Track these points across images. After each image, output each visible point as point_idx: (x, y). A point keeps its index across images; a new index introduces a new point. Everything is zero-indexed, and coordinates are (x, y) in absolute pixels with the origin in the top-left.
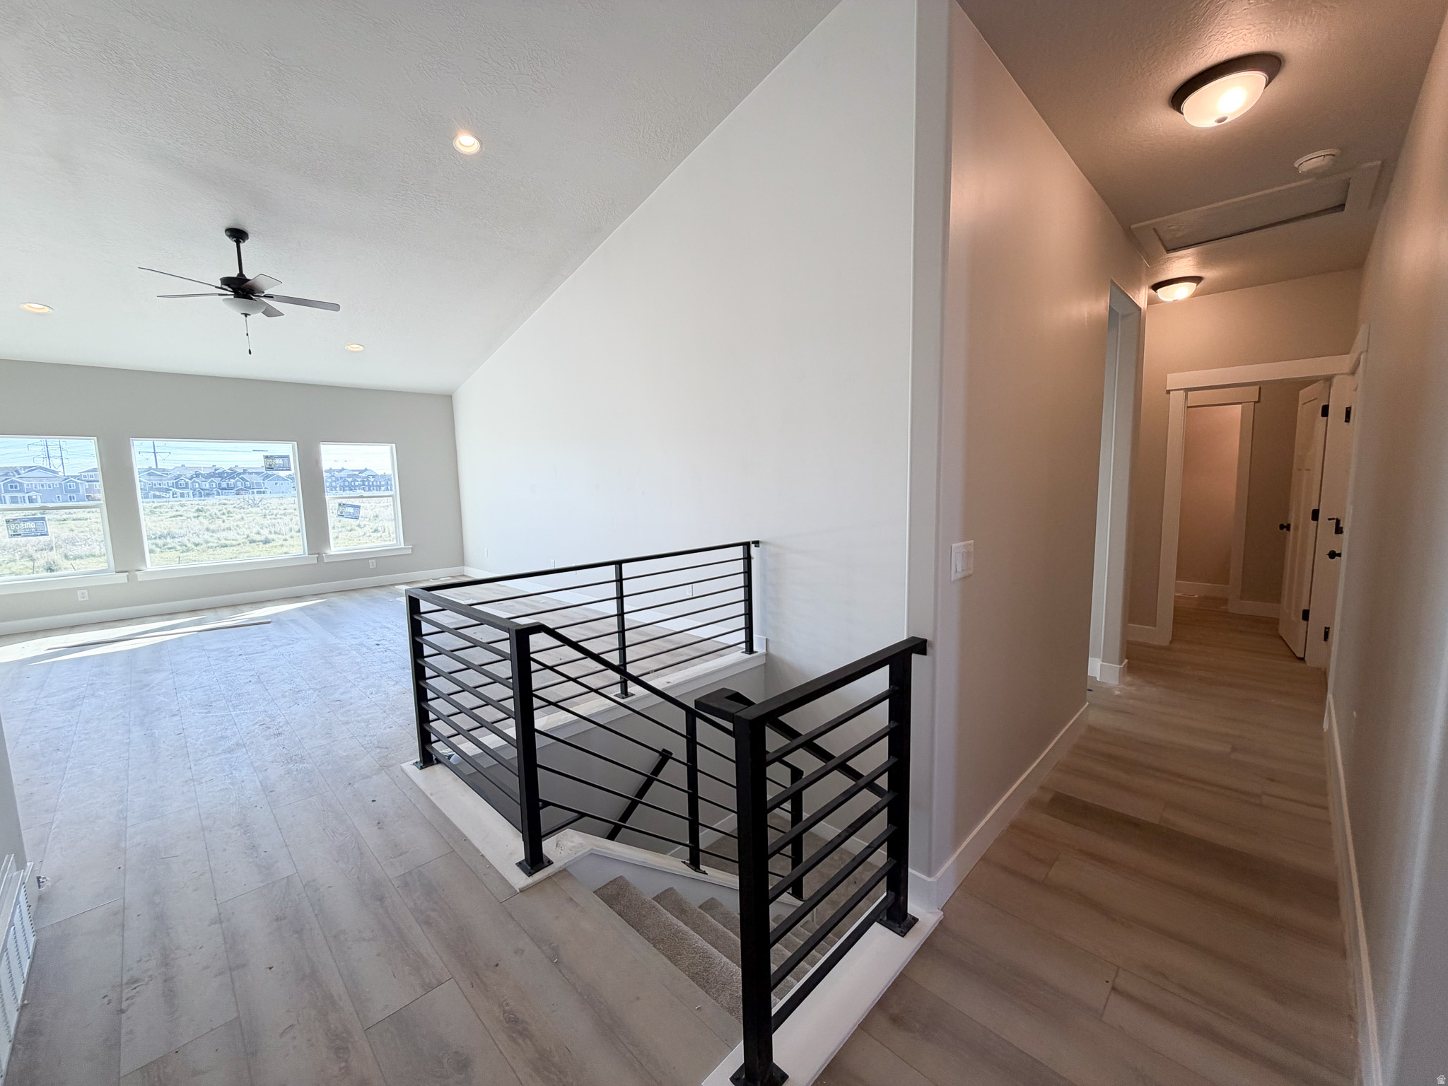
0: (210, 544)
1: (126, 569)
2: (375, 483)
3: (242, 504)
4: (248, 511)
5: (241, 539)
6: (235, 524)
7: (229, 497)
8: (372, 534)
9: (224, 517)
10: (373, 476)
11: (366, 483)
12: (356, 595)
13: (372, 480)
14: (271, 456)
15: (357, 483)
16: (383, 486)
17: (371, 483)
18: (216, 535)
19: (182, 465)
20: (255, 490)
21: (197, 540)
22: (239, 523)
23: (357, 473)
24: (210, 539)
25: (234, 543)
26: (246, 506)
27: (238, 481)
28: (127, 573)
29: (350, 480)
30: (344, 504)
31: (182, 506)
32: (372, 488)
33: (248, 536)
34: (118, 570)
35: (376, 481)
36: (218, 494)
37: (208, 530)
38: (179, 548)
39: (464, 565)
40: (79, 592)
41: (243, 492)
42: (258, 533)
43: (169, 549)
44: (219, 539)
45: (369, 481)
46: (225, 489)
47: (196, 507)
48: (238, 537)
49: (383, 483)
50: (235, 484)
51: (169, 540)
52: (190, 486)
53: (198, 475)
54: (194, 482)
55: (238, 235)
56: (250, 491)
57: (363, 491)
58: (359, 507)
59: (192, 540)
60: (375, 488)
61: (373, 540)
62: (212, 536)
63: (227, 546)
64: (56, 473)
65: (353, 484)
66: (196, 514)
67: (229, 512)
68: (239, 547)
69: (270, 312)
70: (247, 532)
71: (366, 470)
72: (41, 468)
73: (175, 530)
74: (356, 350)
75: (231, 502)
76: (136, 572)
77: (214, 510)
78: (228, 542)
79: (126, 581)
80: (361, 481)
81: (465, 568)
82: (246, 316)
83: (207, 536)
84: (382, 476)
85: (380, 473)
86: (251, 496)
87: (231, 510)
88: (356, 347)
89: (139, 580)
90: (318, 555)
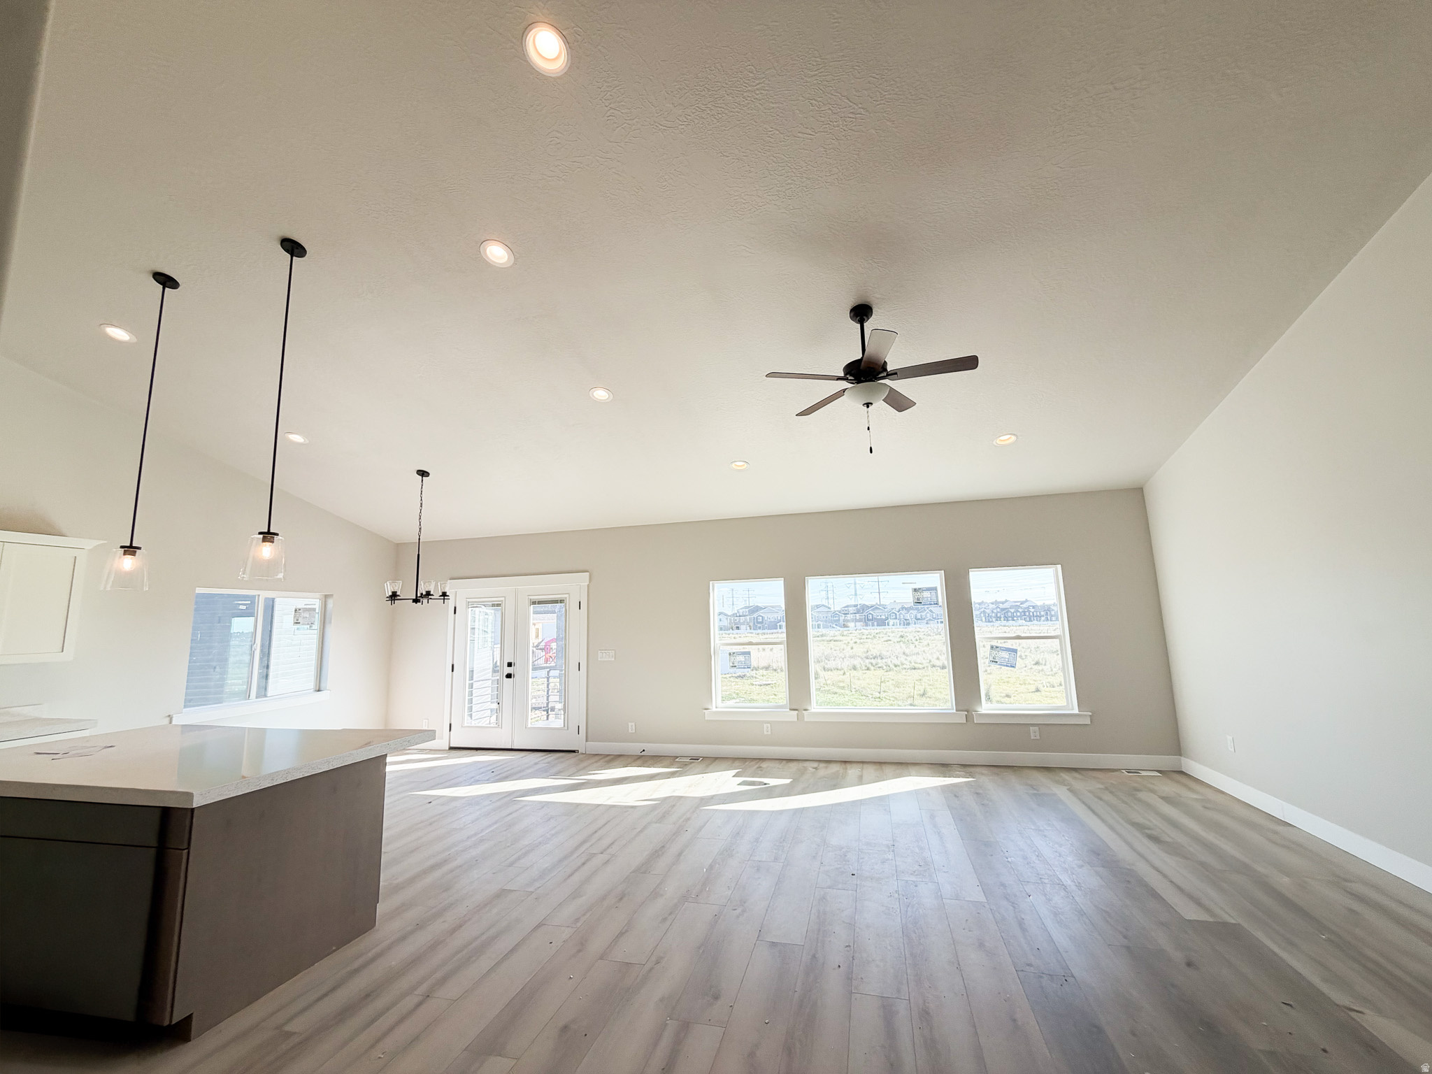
0: (905, 666)
1: (797, 707)
2: (1035, 614)
3: (929, 632)
4: (932, 638)
5: (925, 663)
6: (923, 649)
7: (921, 626)
8: (1034, 667)
9: (917, 643)
10: (1034, 607)
11: (1027, 614)
12: (1012, 778)
13: (1032, 610)
14: (920, 589)
15: (1019, 614)
16: (1043, 616)
17: (1031, 614)
18: (909, 658)
19: (895, 601)
20: (939, 620)
21: (897, 662)
22: (925, 648)
23: (1018, 604)
24: (905, 662)
25: (921, 666)
26: (932, 634)
27: (928, 613)
28: (797, 712)
29: (1012, 610)
30: (997, 647)
31: (893, 632)
32: (1032, 618)
33: (930, 661)
34: (792, 707)
35: (1037, 612)
36: (915, 624)
37: (904, 653)
38: (885, 667)
39: (1181, 755)
40: (765, 725)
41: (932, 622)
42: (938, 659)
43: (879, 667)
44: (910, 662)
45: (1029, 612)
46: (919, 619)
47: (900, 635)
48: (924, 661)
49: (1042, 613)
50: (926, 615)
51: (879, 661)
52: (898, 617)
53: (903, 608)
54: (901, 614)
55: (861, 312)
56: (936, 621)
57: (1024, 621)
58: (1016, 651)
59: (893, 662)
60: (1035, 618)
61: (1035, 673)
62: (906, 659)
63: (915, 669)
64: (829, 608)
65: (1015, 614)
66: (899, 640)
67: (920, 639)
68: (923, 671)
69: (899, 403)
70: (930, 658)
71: (1027, 601)
72: (823, 605)
73: (884, 653)
74: (1007, 442)
75: (923, 630)
76: (804, 712)
77: (910, 637)
78: (917, 666)
79: (796, 720)
80: (1023, 612)
81: (1182, 758)
82: (868, 407)
83: (903, 658)
84: (1043, 606)
85: (1039, 603)
86: (936, 626)
87: (922, 637)
88: (1007, 439)
89: (806, 720)
90: (966, 713)
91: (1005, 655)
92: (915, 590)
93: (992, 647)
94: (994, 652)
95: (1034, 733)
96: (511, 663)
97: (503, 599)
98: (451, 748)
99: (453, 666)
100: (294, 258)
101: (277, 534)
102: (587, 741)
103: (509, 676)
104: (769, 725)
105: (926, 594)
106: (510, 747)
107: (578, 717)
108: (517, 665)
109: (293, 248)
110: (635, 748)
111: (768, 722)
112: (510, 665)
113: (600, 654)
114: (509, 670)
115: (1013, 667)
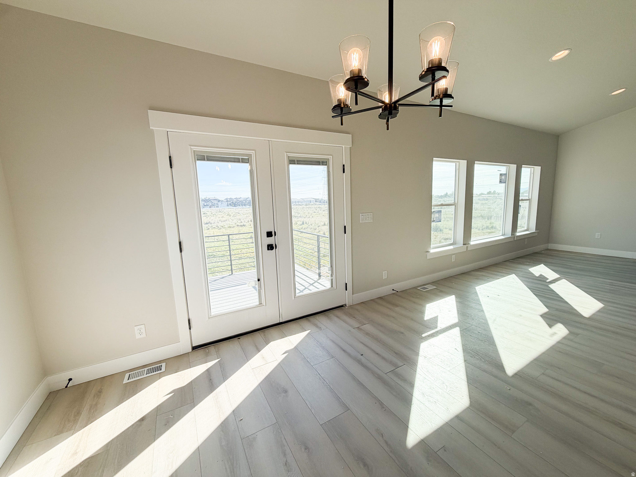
76: (468, 245)
79: (466, 250)
96: (271, 232)
98: (194, 348)
99: (181, 244)
103: (270, 247)
108: (279, 234)
112: (269, 234)
113: (361, 217)
114: (269, 241)
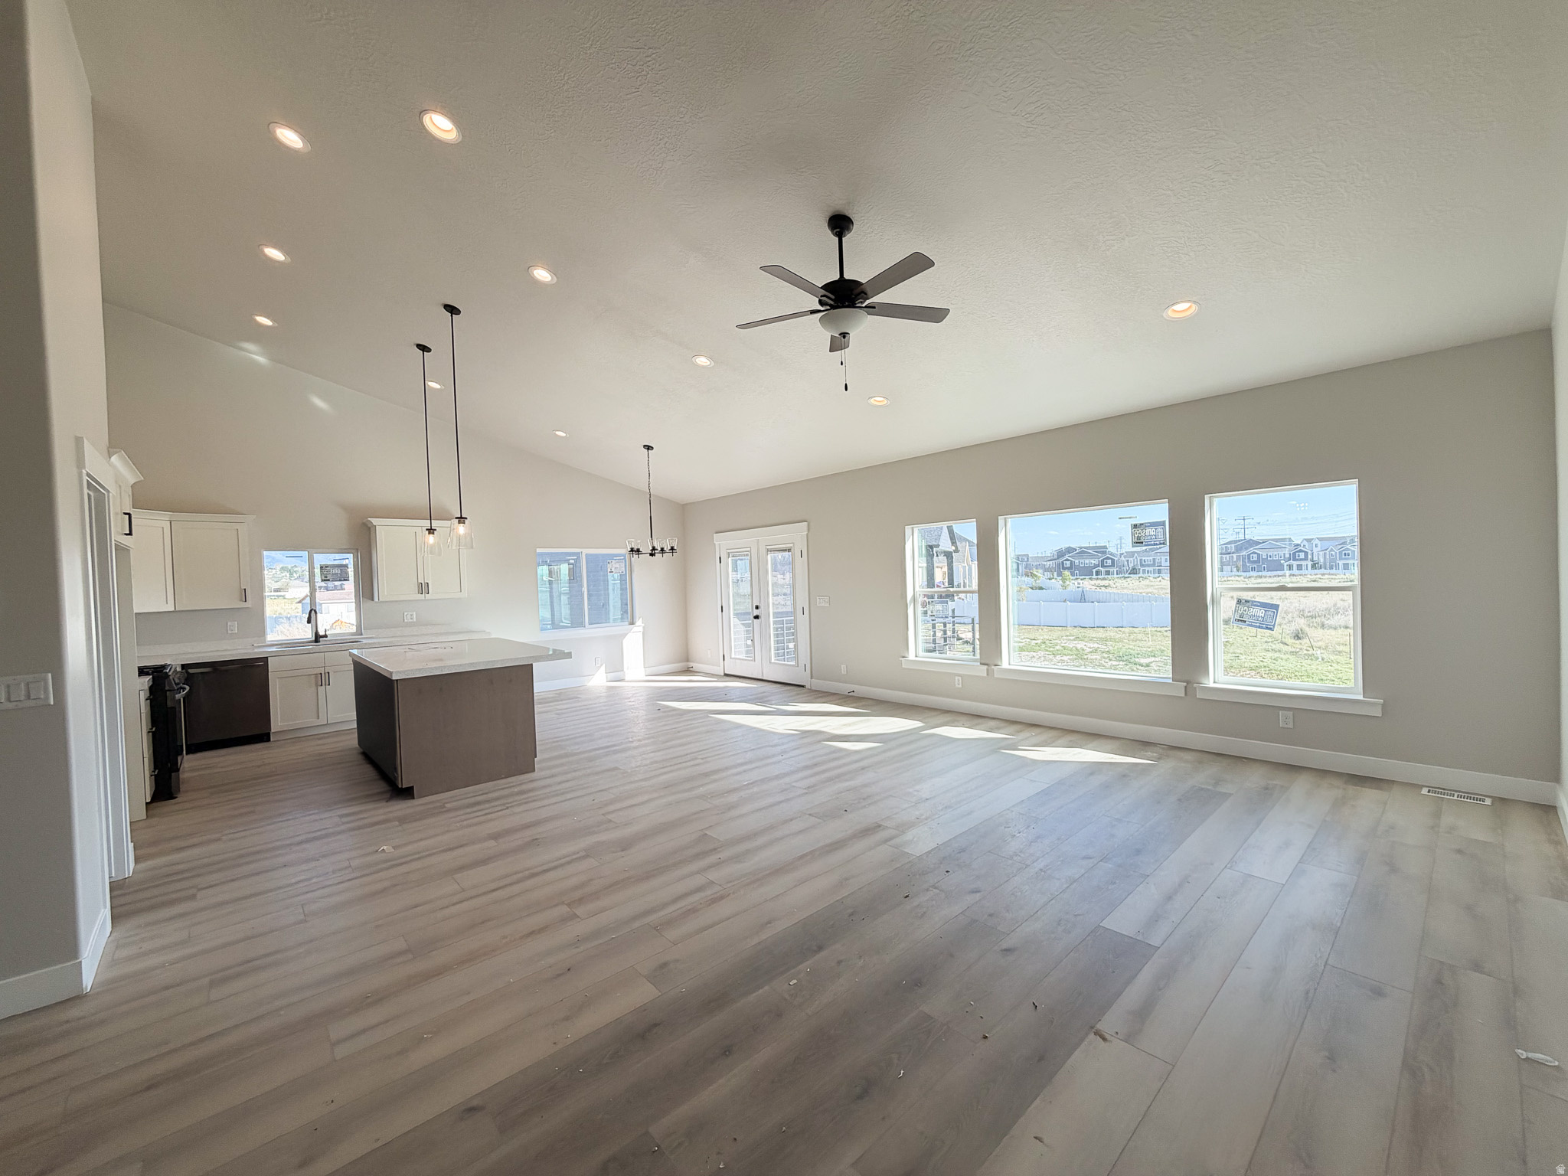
1: (987, 662)
14: (1142, 524)
28: (986, 667)
30: (1247, 601)
34: (983, 662)
40: (957, 678)
58: (1276, 607)
76: (993, 667)
79: (985, 675)
82: (844, 337)
88: (1182, 309)
89: (995, 676)
90: (1185, 684)
91: (1259, 612)
92: (1135, 526)
93: (1239, 601)
94: (1242, 608)
95: (1285, 720)
96: (758, 607)
97: (749, 549)
98: (726, 675)
99: (722, 607)
100: (454, 315)
101: (466, 518)
102: (811, 678)
103: (757, 617)
104: (960, 678)
105: (1150, 531)
106: (760, 678)
107: (804, 657)
108: (762, 607)
109: (452, 310)
110: (845, 688)
111: (959, 675)
113: (817, 600)
114: (756, 613)
115: (1270, 629)
